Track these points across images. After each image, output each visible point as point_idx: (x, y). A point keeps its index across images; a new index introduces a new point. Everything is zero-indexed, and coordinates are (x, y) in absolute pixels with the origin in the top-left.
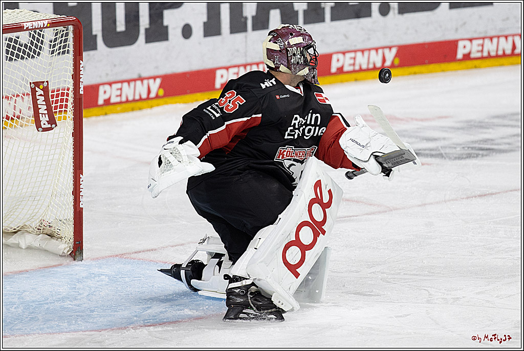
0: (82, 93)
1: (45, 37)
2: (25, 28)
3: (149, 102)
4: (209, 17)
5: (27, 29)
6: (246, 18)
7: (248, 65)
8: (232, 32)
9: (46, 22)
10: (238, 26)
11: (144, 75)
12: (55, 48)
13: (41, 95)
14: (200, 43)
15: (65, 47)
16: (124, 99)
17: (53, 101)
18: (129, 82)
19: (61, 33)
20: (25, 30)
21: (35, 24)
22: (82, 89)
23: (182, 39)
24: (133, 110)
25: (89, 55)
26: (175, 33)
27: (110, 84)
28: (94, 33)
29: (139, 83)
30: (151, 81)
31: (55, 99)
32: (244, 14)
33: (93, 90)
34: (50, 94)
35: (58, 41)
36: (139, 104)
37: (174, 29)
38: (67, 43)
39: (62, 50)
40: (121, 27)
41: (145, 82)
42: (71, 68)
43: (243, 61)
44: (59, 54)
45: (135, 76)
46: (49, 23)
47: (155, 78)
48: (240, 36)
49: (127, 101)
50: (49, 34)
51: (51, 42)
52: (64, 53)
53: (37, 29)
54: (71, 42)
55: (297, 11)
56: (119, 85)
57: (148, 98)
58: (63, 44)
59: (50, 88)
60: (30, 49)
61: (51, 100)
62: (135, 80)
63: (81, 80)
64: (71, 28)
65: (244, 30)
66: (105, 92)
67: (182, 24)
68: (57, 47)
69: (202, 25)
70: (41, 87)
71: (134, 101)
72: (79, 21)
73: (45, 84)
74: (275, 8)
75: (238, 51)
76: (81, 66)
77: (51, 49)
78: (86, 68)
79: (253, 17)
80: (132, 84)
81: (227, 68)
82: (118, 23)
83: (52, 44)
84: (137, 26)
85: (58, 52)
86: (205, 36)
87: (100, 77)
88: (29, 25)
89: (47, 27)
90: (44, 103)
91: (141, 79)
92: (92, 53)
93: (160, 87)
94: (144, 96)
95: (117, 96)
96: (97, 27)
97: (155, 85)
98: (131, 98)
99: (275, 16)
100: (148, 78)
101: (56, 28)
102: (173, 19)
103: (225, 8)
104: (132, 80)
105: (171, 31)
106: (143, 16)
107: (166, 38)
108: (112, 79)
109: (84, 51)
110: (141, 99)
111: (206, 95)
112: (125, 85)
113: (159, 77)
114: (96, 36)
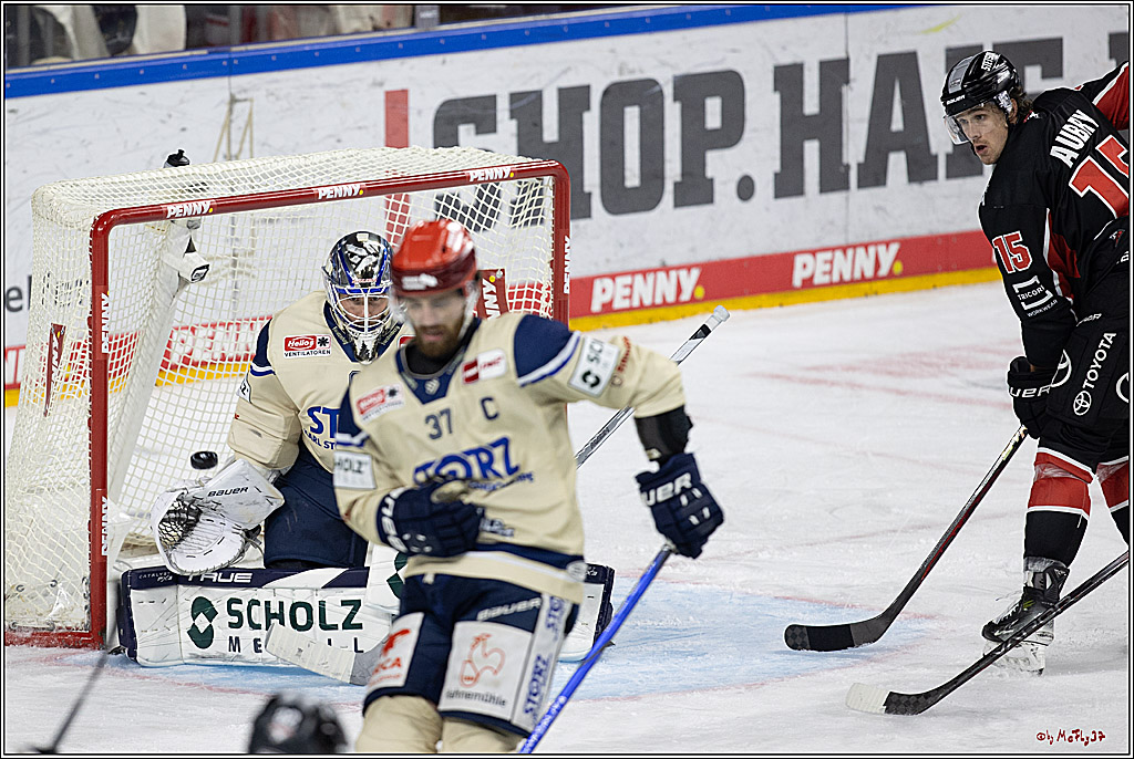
0: (567, 291)
1: (503, 195)
2: (471, 180)
3: (679, 308)
4: (783, 165)
5: (474, 182)
6: (848, 167)
7: (849, 247)
8: (822, 190)
9: (508, 170)
10: (834, 180)
11: (671, 262)
12: (520, 215)
13: (491, 293)
14: (767, 209)
15: (537, 212)
16: (636, 303)
17: (511, 304)
18: (644, 273)
19: (533, 189)
20: (472, 183)
21: (490, 173)
22: (567, 285)
23: (737, 201)
24: (650, 321)
25: (579, 227)
26: (725, 190)
27: (613, 277)
28: (587, 189)
29: (661, 275)
30: (683, 273)
31: (515, 300)
32: (845, 161)
33: (585, 286)
34: (507, 291)
35: (527, 202)
36: (662, 311)
37: (725, 183)
38: (542, 206)
39: (531, 218)
40: (632, 179)
41: (673, 274)
42: (548, 251)
43: (840, 241)
44: (526, 223)
45: (655, 264)
46: (513, 172)
47: (689, 268)
48: (836, 198)
49: (642, 307)
51: (514, 203)
52: (534, 222)
54: (548, 205)
55: (936, 157)
56: (628, 279)
57: (678, 302)
58: (534, 207)
59: (508, 283)
60: (473, 214)
61: (508, 301)
62: (655, 271)
63: (566, 270)
64: (549, 181)
65: (845, 186)
66: (604, 291)
67: (737, 176)
68: (524, 212)
69: (771, 177)
70: (492, 279)
71: (654, 306)
72: (564, 168)
73: (499, 274)
74: (897, 150)
75: (832, 223)
76: (567, 245)
77: (514, 216)
78: (575, 250)
79: (859, 165)
80: (650, 277)
81: (814, 253)
82: (627, 174)
83: (517, 206)
84: (660, 177)
85: (525, 220)
86: (777, 196)
87: (596, 264)
88: (479, 174)
89: (509, 179)
90: (497, 306)
91: (667, 269)
92: (582, 223)
93: (698, 284)
94: (671, 298)
95: (625, 298)
96: (592, 178)
97: (689, 280)
98: (647, 302)
99: (897, 162)
100: (678, 268)
101: (523, 180)
102: (721, 166)
103: (812, 150)
104: (650, 271)
105: (717, 187)
106: (670, 161)
107: (710, 200)
108: (616, 268)
109: (572, 218)
110: (665, 304)
111: (777, 297)
112: (639, 278)
113: (696, 266)
114: (590, 194)
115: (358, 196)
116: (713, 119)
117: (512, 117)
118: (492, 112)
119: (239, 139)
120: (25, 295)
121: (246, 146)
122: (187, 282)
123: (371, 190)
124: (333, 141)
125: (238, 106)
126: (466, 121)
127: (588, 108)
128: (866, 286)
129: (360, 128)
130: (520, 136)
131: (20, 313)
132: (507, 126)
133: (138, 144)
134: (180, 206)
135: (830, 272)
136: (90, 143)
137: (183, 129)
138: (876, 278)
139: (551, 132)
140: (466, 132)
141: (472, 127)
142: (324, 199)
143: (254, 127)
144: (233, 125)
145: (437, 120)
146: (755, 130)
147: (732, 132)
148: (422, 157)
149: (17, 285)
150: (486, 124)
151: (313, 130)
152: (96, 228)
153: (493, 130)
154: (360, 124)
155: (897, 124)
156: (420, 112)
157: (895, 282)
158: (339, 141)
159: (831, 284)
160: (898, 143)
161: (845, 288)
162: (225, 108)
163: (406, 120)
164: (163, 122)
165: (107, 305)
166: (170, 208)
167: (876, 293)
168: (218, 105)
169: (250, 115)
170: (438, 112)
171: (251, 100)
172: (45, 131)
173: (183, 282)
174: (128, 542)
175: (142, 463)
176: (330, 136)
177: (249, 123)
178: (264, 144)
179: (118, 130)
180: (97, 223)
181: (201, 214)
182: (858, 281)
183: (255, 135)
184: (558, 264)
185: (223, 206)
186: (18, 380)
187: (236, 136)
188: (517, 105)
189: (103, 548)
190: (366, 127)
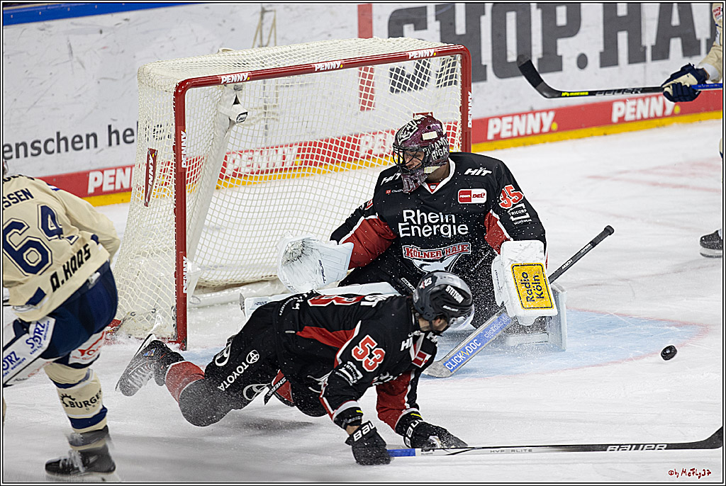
0: (470, 126)
1: (430, 66)
2: (410, 58)
3: (542, 136)
4: (605, 47)
5: (412, 59)
6: (645, 48)
7: (647, 97)
8: (630, 62)
9: (432, 51)
10: (637, 56)
11: (537, 108)
12: (441, 79)
14: (596, 74)
15: (451, 77)
16: (515, 134)
18: (520, 115)
19: (449, 62)
20: (411, 60)
21: (421, 54)
22: (470, 122)
23: (577, 69)
24: (524, 145)
25: (478, 87)
26: (569, 63)
27: (501, 117)
28: (484, 63)
29: (531, 116)
30: (544, 115)
32: (643, 44)
33: (483, 124)
35: (445, 71)
36: (531, 139)
37: (569, 58)
38: (454, 73)
39: (448, 80)
40: (512, 57)
41: (538, 115)
42: (459, 100)
44: (445, 84)
45: (527, 109)
46: (436, 52)
47: (548, 111)
48: (638, 67)
49: (519, 136)
50: (436, 64)
51: (438, 71)
52: (450, 83)
53: (424, 58)
54: (458, 73)
55: (700, 41)
56: (510, 119)
57: (541, 133)
58: (449, 74)
60: (413, 78)
62: (527, 114)
63: (469, 112)
64: (459, 57)
65: (644, 60)
66: (495, 126)
67: (577, 54)
68: (443, 77)
69: (598, 54)
71: (526, 135)
72: (467, 49)
74: (676, 37)
75: (636, 82)
76: (469, 97)
77: (438, 79)
78: (475, 101)
79: (652, 46)
80: (524, 118)
81: (625, 101)
82: (509, 53)
83: (439, 73)
85: (444, 82)
86: (602, 66)
88: (414, 54)
89: (433, 56)
91: (534, 112)
92: (481, 84)
93: (553, 121)
94: (537, 130)
95: (508, 130)
96: (487, 57)
97: (548, 119)
98: (522, 133)
99: (676, 45)
100: (541, 111)
101: (442, 57)
102: (567, 48)
103: (623, 38)
104: (523, 114)
105: (565, 61)
106: (535, 46)
107: (560, 69)
108: (502, 112)
109: (474, 82)
110: (533, 134)
111: (602, 129)
112: (517, 118)
113: (552, 110)
114: (485, 66)
115: (340, 68)
116: (562, 19)
117: (437, 19)
118: (424, 17)
119: (268, 35)
120: (135, 133)
121: (272, 39)
122: (234, 123)
123: (348, 64)
124: (326, 35)
125: (266, 15)
126: (408, 22)
127: (484, 14)
128: (657, 121)
129: (342, 27)
130: (441, 31)
131: (132, 144)
132: (434, 25)
133: (204, 39)
134: (229, 76)
135: (635, 113)
136: (175, 39)
137: (233, 30)
138: (664, 116)
139: (461, 28)
140: (408, 29)
141: (412, 26)
142: (319, 71)
143: (277, 28)
144: (264, 27)
145: (390, 21)
146: (587, 26)
147: (573, 27)
148: (381, 44)
149: (130, 127)
150: (421, 24)
151: (314, 29)
152: (177, 90)
153: (426, 28)
154: (343, 25)
155: (675, 21)
156: (379, 18)
157: (676, 118)
158: (330, 35)
159: (636, 120)
160: (676, 32)
161: (644, 122)
162: (258, 16)
163: (371, 22)
164: (220, 25)
165: (185, 138)
166: (223, 77)
167: (664, 125)
168: (254, 14)
169: (274, 20)
170: (391, 17)
171: (275, 11)
172: (147, 32)
173: (232, 123)
174: (200, 284)
175: (208, 237)
176: (325, 32)
177: (274, 25)
178: (283, 38)
179: (192, 31)
180: (177, 88)
181: (242, 81)
182: (652, 118)
183: (278, 32)
184: (464, 109)
185: (255, 76)
186: (132, 186)
187: (266, 33)
188: (439, 12)
189: (184, 288)
190: (346, 27)
